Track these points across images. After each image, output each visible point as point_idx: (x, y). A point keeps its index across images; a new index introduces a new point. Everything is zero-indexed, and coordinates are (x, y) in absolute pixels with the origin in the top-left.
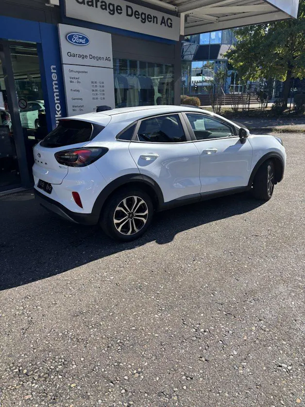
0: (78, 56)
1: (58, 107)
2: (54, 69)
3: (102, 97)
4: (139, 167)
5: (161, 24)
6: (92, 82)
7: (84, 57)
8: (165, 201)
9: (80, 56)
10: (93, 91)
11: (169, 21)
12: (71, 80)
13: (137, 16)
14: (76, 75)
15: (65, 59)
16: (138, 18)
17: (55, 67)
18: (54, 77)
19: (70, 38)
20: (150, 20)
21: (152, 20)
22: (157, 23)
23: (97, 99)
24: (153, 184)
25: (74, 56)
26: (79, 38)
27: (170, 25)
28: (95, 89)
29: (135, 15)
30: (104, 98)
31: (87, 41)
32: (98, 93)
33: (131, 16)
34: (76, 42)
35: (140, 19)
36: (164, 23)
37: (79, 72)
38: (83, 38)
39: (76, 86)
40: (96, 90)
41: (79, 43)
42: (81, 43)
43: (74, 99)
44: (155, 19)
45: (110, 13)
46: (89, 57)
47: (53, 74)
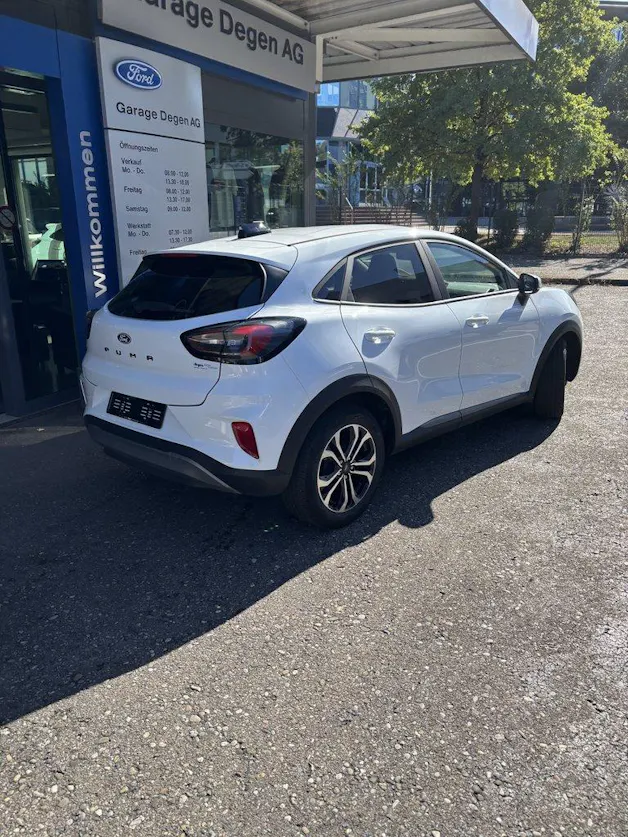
0: (137, 112)
1: (95, 225)
2: (86, 138)
3: (185, 205)
4: (367, 360)
5: (283, 56)
6: (167, 173)
7: (149, 115)
8: (403, 433)
9: (141, 113)
10: (169, 191)
11: (298, 50)
12: (125, 165)
13: (240, 35)
14: (134, 155)
15: (112, 117)
16: (242, 39)
17: (88, 134)
18: (87, 157)
19: (122, 70)
20: (263, 44)
21: (268, 45)
22: (276, 53)
23: (176, 209)
24: (387, 393)
25: (131, 111)
26: (142, 73)
27: (298, 58)
28: (171, 187)
29: (237, 30)
30: (189, 209)
31: (156, 81)
32: (178, 196)
33: (228, 32)
34: (133, 81)
35: (246, 41)
36: (289, 53)
37: (140, 149)
38: (149, 72)
39: (133, 179)
40: (174, 191)
41: (139, 83)
42: (145, 84)
43: (132, 209)
44: (273, 43)
45: (189, 22)
46: (159, 116)
47: (85, 151)
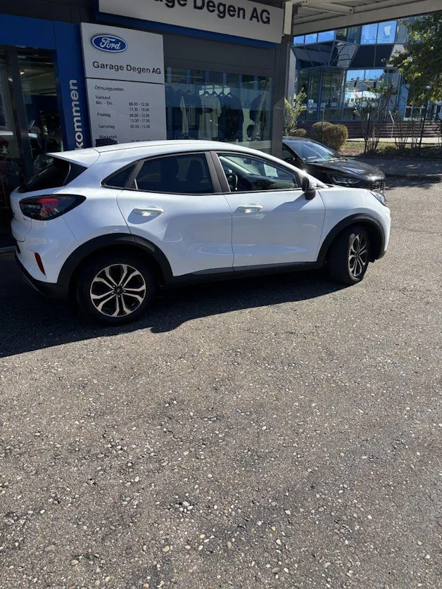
0: (108, 66)
1: (79, 137)
2: (74, 84)
3: (146, 124)
4: (130, 224)
5: (251, 19)
6: (131, 104)
7: (119, 68)
8: (174, 275)
9: (112, 67)
10: (132, 115)
11: (265, 14)
12: (98, 100)
13: (211, 9)
14: (106, 93)
15: (89, 70)
16: (213, 11)
17: (75, 81)
18: (74, 95)
19: (97, 41)
20: (232, 13)
21: (236, 13)
22: (244, 18)
23: (137, 127)
24: (153, 249)
25: (103, 66)
26: (111, 42)
27: (265, 20)
28: (134, 113)
29: (208, 6)
30: (148, 127)
31: (123, 46)
32: (140, 118)
33: (201, 8)
34: (105, 48)
35: (216, 12)
36: (257, 17)
37: (110, 89)
38: (117, 42)
39: (104, 108)
40: (137, 115)
41: (110, 49)
42: (114, 49)
43: (102, 127)
44: (241, 12)
45: (167, 5)
46: (125, 68)
47: (73, 92)
